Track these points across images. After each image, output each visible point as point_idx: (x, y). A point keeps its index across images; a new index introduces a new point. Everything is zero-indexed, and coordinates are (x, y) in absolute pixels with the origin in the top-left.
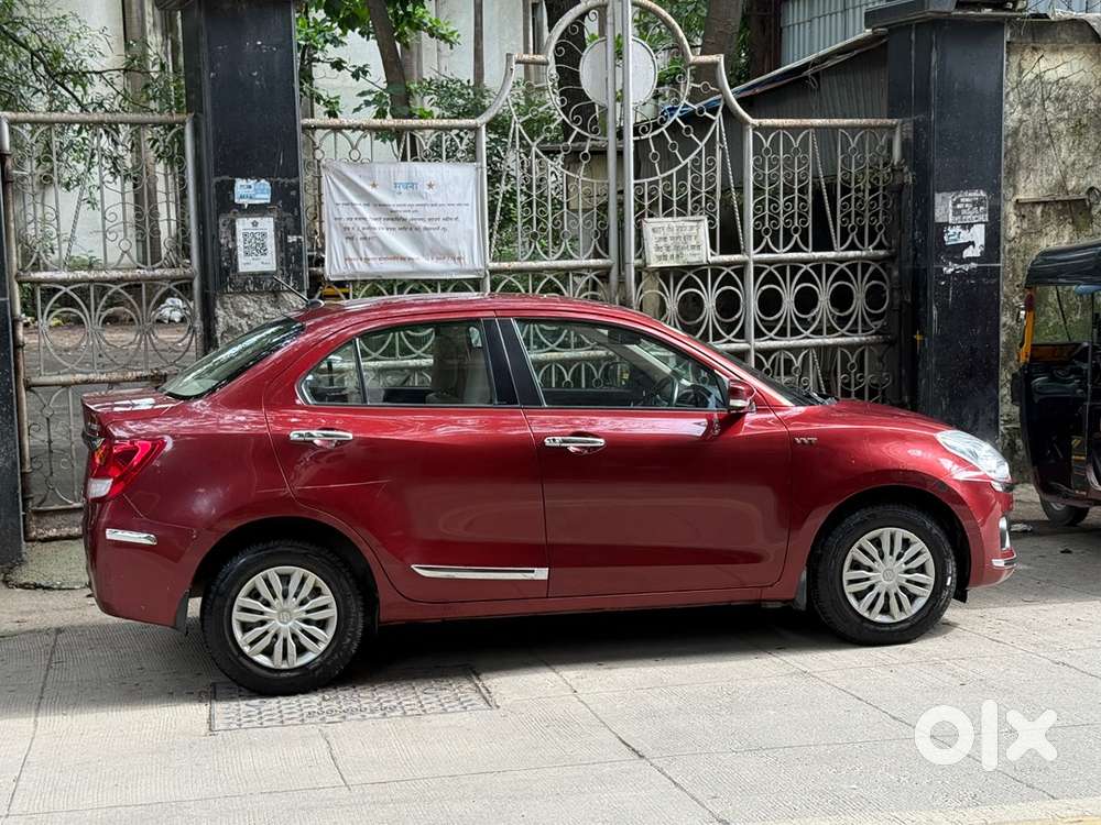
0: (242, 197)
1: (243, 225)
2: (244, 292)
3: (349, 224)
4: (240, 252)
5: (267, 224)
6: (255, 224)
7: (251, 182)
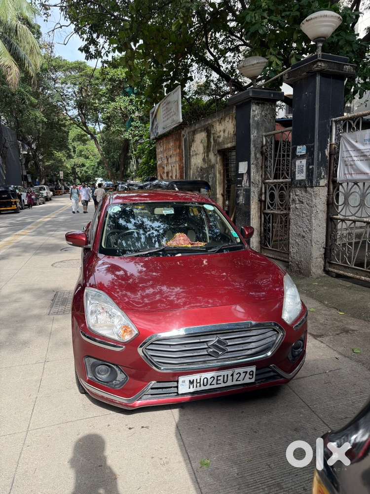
0: (298, 152)
1: (298, 162)
2: (297, 187)
3: (346, 159)
4: (297, 173)
5: (304, 162)
6: (301, 162)
7: (301, 147)
